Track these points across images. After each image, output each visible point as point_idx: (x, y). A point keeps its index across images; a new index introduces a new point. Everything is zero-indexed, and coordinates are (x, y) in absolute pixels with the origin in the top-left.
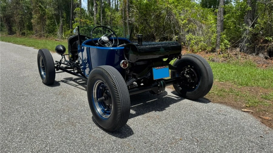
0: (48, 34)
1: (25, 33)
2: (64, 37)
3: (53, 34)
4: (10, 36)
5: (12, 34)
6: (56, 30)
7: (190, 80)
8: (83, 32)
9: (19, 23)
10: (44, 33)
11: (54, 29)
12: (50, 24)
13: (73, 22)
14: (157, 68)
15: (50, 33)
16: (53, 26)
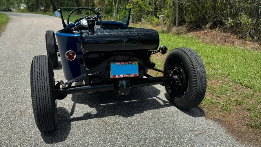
0: (106, 15)
1: (89, 13)
2: (118, 18)
3: (110, 15)
4: (78, 15)
5: (79, 13)
6: (113, 10)
7: (178, 83)
8: (134, 13)
9: (85, 3)
10: (103, 14)
11: (111, 10)
12: (108, 5)
13: (127, 2)
14: (118, 63)
15: (108, 13)
16: (111, 6)
